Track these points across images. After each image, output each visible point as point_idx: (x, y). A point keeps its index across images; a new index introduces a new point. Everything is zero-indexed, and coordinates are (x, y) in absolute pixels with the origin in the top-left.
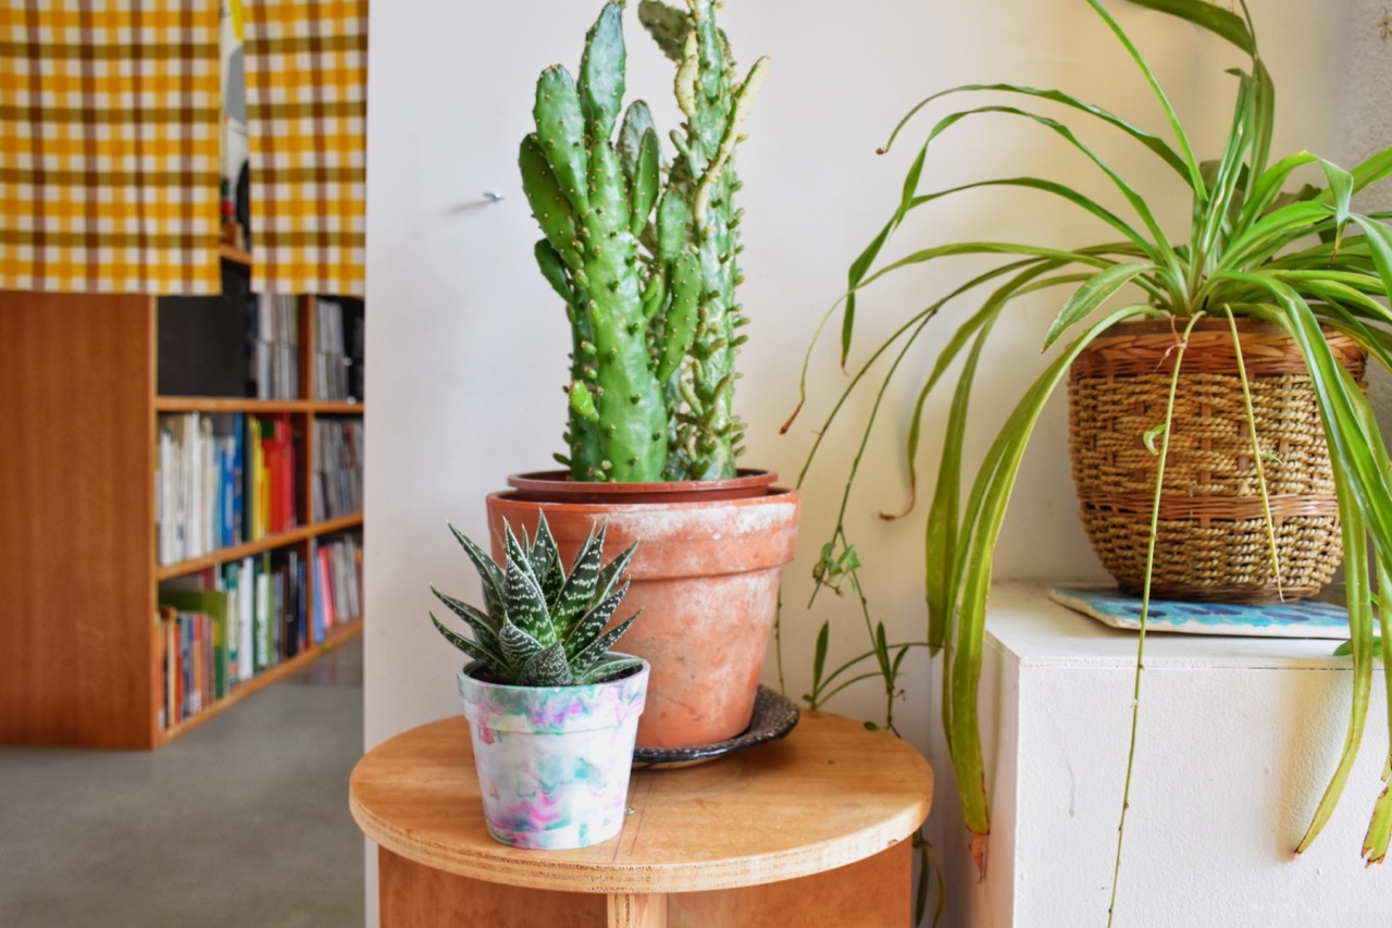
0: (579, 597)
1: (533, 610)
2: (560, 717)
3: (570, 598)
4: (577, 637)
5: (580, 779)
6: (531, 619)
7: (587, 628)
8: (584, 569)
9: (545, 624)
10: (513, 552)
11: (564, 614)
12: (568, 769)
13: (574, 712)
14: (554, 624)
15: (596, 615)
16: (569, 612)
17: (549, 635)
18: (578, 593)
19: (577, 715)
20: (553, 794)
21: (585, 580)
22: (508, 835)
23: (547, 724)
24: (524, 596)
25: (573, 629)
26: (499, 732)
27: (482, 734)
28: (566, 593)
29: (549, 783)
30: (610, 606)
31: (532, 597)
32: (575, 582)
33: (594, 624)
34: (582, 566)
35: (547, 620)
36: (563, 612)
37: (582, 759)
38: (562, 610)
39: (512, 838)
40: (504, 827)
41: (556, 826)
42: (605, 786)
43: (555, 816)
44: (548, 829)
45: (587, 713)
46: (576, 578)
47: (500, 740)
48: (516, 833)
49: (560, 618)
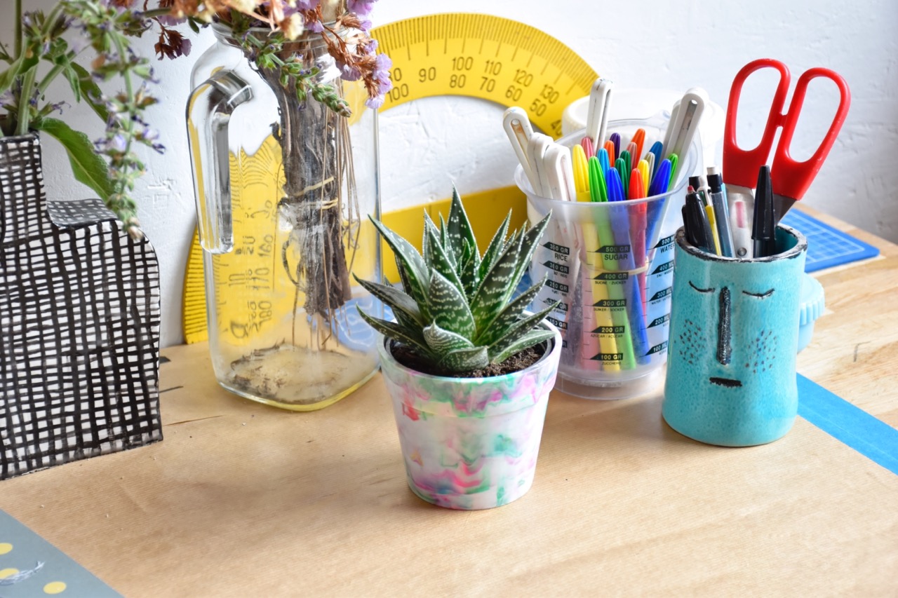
0: (497, 291)
1: (456, 308)
2: (482, 405)
3: (489, 293)
4: (496, 326)
5: (499, 452)
6: (454, 315)
7: (505, 319)
8: (502, 267)
9: (466, 318)
10: (436, 253)
11: (483, 305)
12: (488, 444)
13: (495, 399)
14: (474, 314)
15: (514, 309)
16: (488, 303)
17: (469, 325)
18: (497, 288)
19: (497, 401)
20: (474, 465)
21: (504, 276)
22: (431, 495)
23: (470, 410)
24: (448, 299)
25: (491, 317)
26: (423, 413)
27: (406, 410)
28: (485, 288)
29: (470, 456)
30: (527, 300)
31: (455, 299)
32: (494, 279)
33: (512, 315)
34: (501, 265)
35: (468, 314)
36: (482, 304)
37: (501, 436)
38: (482, 302)
39: (434, 498)
40: (426, 488)
41: (476, 491)
42: (521, 454)
43: (476, 483)
44: (468, 493)
45: (507, 399)
46: (496, 276)
47: (425, 418)
48: (438, 494)
49: (480, 310)
